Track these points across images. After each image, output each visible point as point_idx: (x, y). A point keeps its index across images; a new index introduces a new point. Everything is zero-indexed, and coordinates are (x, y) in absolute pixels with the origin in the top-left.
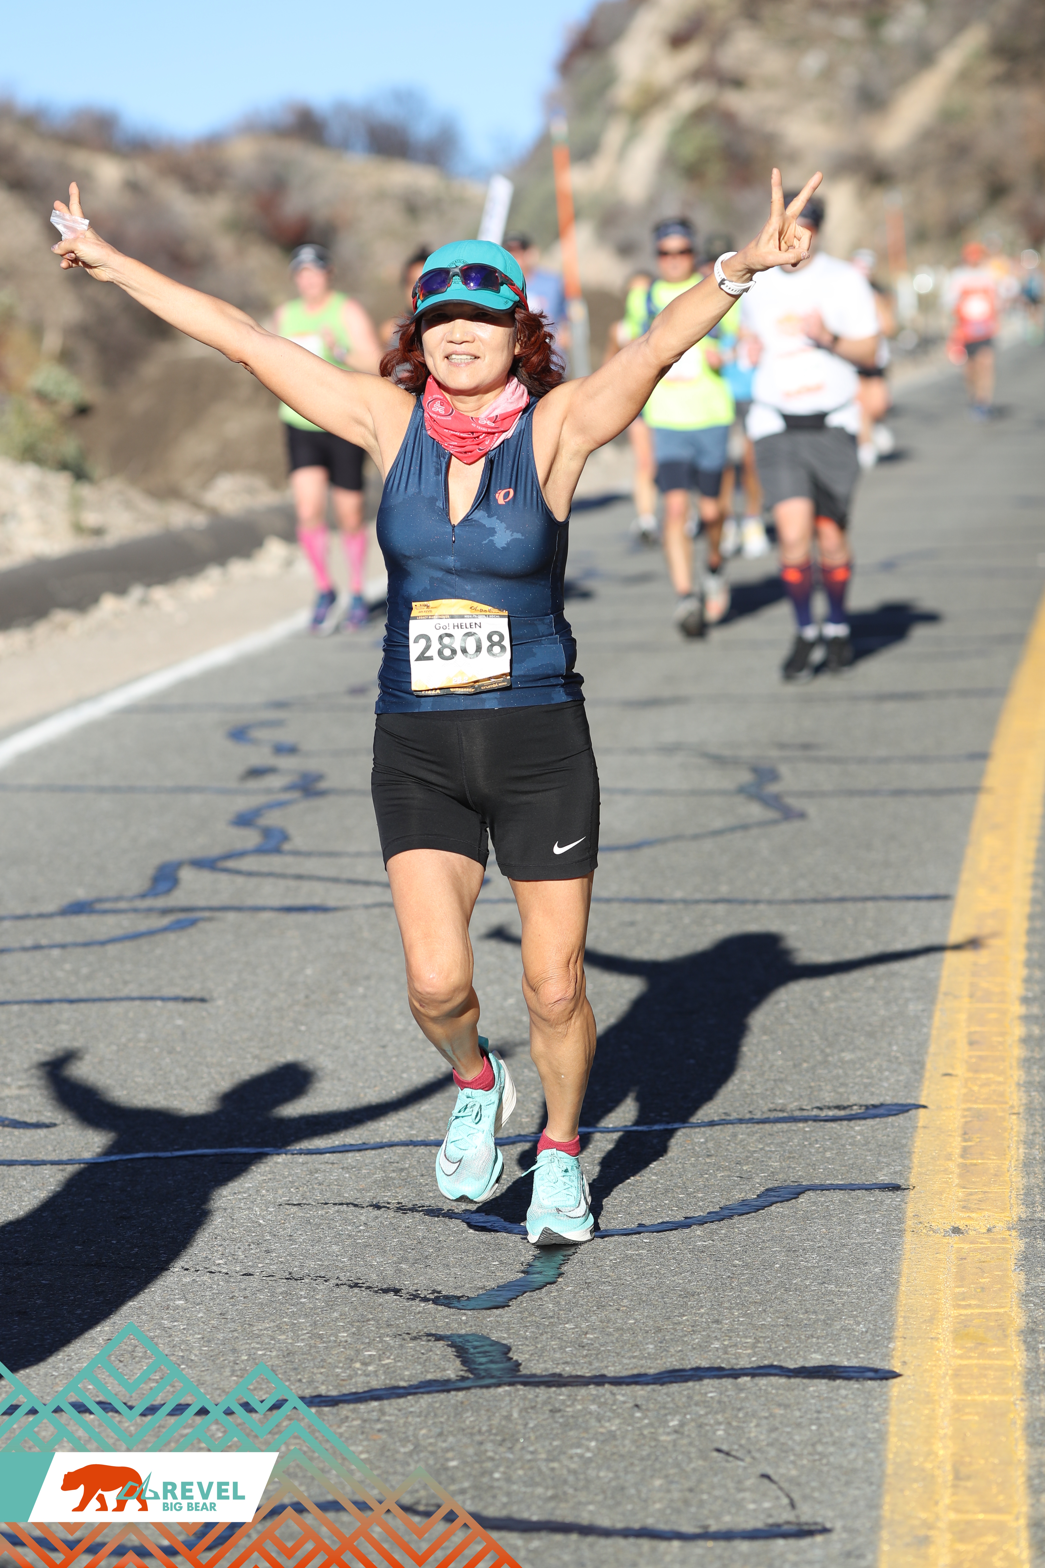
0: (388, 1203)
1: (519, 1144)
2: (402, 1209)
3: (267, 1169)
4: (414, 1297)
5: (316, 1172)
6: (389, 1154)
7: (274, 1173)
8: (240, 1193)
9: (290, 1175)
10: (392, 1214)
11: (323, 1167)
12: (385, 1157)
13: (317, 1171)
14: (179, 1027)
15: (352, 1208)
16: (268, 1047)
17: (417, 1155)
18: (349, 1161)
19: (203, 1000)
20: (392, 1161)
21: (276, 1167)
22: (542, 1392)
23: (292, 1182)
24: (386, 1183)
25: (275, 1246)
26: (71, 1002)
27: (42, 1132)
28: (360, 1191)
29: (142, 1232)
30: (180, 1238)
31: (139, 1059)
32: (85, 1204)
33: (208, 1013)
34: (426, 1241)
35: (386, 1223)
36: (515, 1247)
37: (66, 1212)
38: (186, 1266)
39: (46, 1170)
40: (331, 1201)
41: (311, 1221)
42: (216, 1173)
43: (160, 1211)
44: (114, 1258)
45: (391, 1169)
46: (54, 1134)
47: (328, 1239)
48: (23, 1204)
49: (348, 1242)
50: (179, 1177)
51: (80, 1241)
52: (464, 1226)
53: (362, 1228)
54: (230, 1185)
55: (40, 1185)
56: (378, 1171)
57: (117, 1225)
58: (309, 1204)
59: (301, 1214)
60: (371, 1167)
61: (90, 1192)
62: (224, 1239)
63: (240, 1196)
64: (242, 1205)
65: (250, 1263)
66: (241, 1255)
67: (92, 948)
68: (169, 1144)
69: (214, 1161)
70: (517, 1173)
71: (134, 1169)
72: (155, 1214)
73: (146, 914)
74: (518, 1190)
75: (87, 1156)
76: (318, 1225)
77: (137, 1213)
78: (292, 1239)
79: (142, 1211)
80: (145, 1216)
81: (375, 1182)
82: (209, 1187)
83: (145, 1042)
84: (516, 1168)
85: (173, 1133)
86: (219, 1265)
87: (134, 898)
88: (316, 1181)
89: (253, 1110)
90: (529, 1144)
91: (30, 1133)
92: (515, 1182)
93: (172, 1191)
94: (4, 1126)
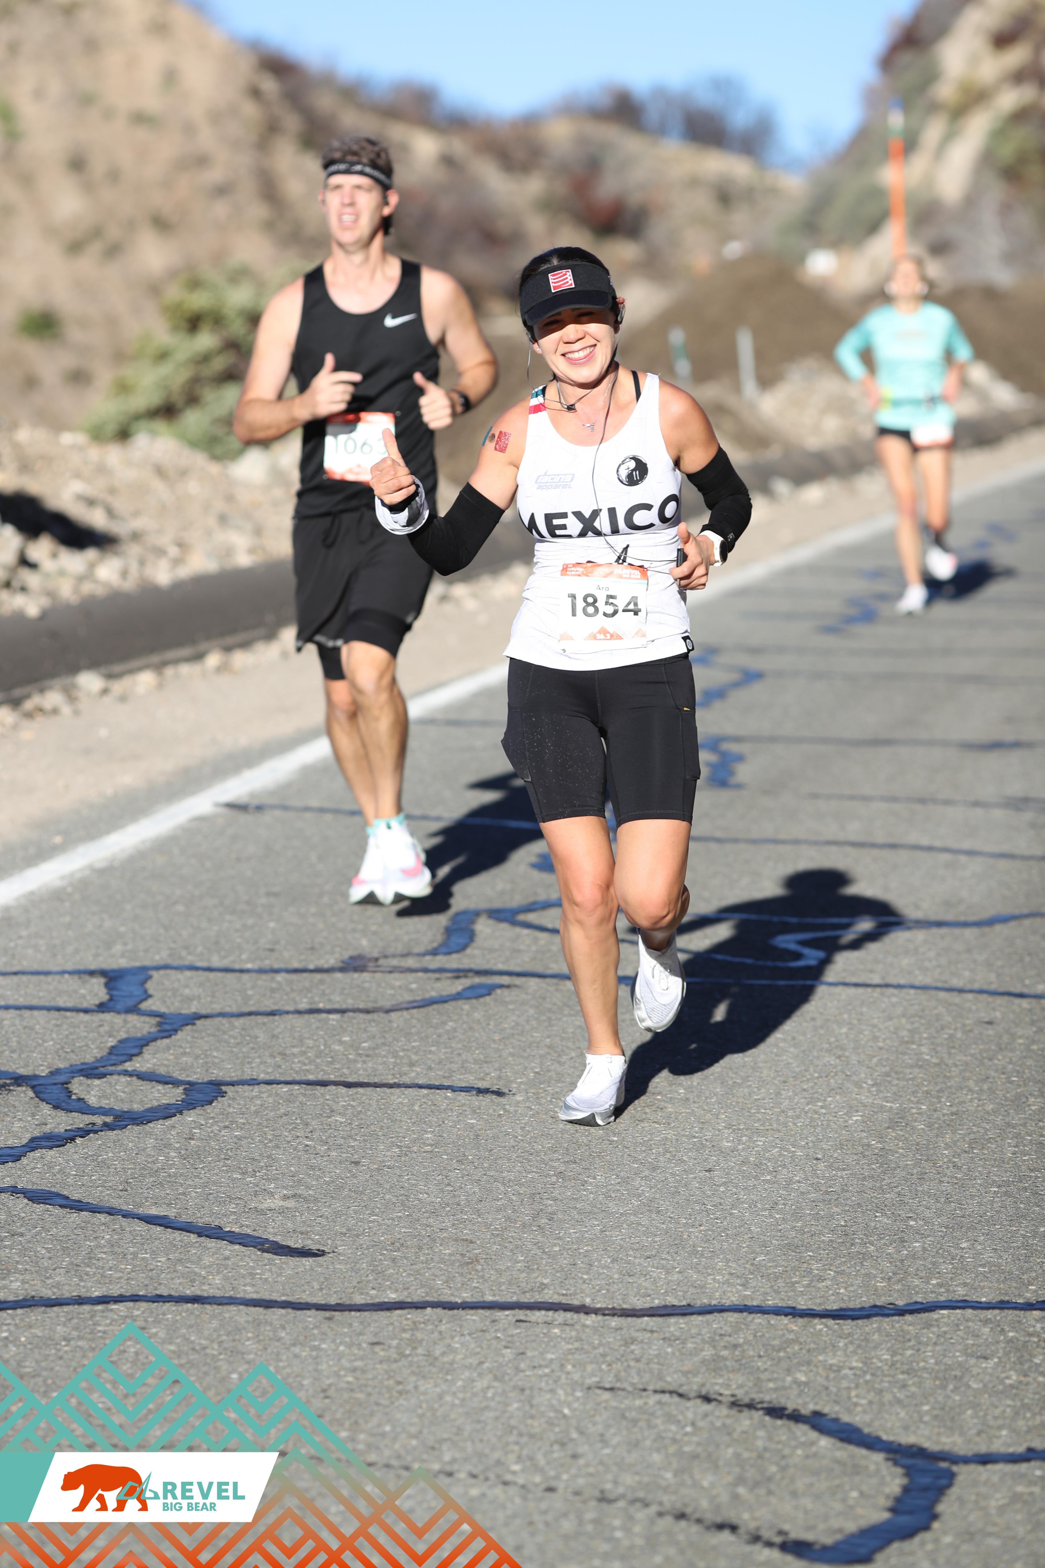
0: (721, 1395)
1: (875, 1319)
2: (735, 1404)
3: (574, 1333)
4: (756, 1538)
5: (632, 1343)
6: (719, 1322)
7: (581, 1340)
8: (540, 1366)
9: (601, 1344)
10: (724, 1411)
11: (640, 1336)
12: (715, 1326)
13: (633, 1341)
14: (472, 1126)
15: (676, 1399)
16: (575, 1162)
17: (752, 1327)
18: (672, 1329)
19: (499, 1094)
20: (723, 1332)
21: (584, 1332)
23: (604, 1355)
24: (715, 1365)
25: (583, 1449)
26: (349, 1085)
27: (308, 1262)
28: (685, 1373)
29: (421, 1417)
30: (468, 1428)
31: (425, 1168)
32: (354, 1370)
33: (505, 1110)
34: (767, 1455)
35: (718, 1424)
36: (878, 1471)
37: (331, 1381)
38: (475, 1472)
39: (311, 1317)
40: (651, 1387)
41: (627, 1414)
42: (512, 1336)
43: (444, 1387)
44: (387, 1452)
45: (722, 1344)
46: (321, 1266)
47: (648, 1443)
48: (281, 1364)
49: (672, 1450)
50: (468, 1338)
51: (347, 1424)
52: (813, 1435)
53: (689, 1429)
54: (529, 1354)
55: (302, 1338)
56: (707, 1346)
57: (392, 1403)
58: (623, 1390)
59: (614, 1404)
60: (698, 1340)
61: (361, 1353)
62: (521, 1435)
63: (540, 1372)
64: (543, 1384)
65: (552, 1473)
66: (541, 1460)
67: (375, 1016)
68: (457, 1290)
69: (510, 1318)
70: (874, 1360)
71: (414, 1323)
72: (438, 1390)
73: (437, 975)
74: (877, 1386)
75: (359, 1299)
76: (635, 1422)
77: (416, 1387)
78: (603, 1440)
79: (424, 1385)
80: (425, 1393)
81: (703, 1361)
82: (503, 1356)
83: (432, 1145)
84: (873, 1354)
85: (461, 1275)
86: (514, 1473)
87: (424, 954)
88: (633, 1356)
89: (557, 1249)
90: (887, 1319)
91: (293, 1261)
92: (873, 1375)
93: (459, 1357)
94: (264, 1251)
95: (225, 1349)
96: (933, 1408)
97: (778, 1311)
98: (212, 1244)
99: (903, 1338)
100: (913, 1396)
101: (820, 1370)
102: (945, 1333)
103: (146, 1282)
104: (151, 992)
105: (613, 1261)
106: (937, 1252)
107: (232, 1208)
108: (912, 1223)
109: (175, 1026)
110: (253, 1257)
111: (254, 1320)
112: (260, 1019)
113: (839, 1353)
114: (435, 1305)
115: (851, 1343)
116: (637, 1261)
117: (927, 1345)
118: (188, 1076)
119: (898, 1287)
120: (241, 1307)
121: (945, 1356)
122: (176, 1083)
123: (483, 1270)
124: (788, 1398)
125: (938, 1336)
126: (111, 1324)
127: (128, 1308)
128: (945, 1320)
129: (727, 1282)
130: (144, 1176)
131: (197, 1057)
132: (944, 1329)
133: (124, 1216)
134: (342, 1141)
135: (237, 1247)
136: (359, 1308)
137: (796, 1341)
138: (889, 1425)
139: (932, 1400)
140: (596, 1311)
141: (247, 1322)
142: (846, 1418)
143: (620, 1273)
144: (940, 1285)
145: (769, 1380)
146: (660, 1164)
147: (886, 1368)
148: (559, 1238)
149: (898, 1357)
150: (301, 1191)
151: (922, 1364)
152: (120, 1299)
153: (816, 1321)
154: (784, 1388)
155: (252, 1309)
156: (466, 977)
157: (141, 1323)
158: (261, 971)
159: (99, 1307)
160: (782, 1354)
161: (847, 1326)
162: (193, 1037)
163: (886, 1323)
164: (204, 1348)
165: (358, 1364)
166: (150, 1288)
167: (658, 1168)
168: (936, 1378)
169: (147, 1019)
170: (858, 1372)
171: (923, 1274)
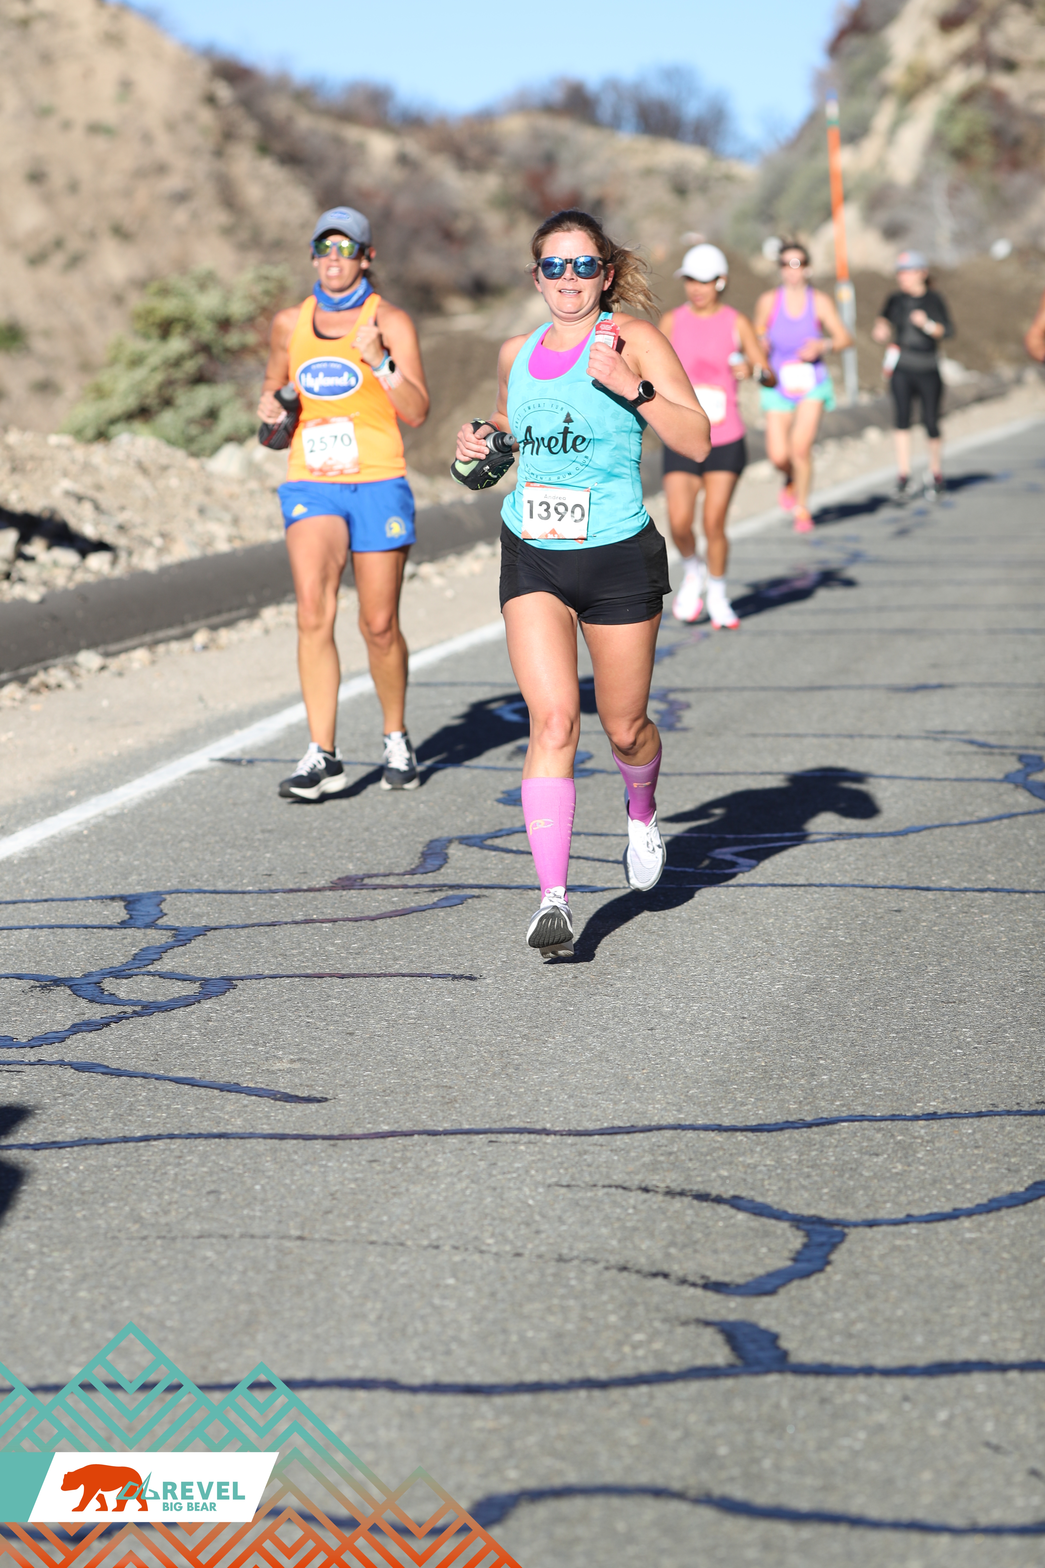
0: (657, 1187)
1: (787, 1131)
2: (670, 1193)
3: (537, 1149)
4: (683, 1281)
5: (585, 1154)
6: (657, 1137)
7: (543, 1153)
8: (509, 1172)
9: (559, 1156)
10: (660, 1198)
11: (591, 1148)
12: (653, 1140)
13: (586, 1152)
14: (449, 1003)
15: (620, 1191)
16: (537, 1027)
17: (685, 1140)
18: (618, 1143)
19: (471, 978)
20: (661, 1144)
21: (545, 1147)
22: (811, 1382)
23: (562, 1163)
24: (654, 1167)
25: (545, 1227)
26: (342, 977)
27: (313, 1107)
28: (628, 1173)
29: (412, 1209)
30: (450, 1216)
31: (409, 1035)
32: (356, 1180)
33: (477, 991)
34: (694, 1226)
35: (655, 1207)
36: (784, 1234)
37: (337, 1188)
38: (457, 1244)
39: (318, 1145)
40: (600, 1183)
41: (581, 1202)
42: (486, 1152)
43: (430, 1189)
44: (385, 1235)
45: (660, 1152)
46: (325, 1109)
47: (597, 1221)
48: (295, 1178)
49: (616, 1225)
50: (449, 1155)
51: (352, 1216)
52: (732, 1212)
53: (631, 1211)
54: (500, 1164)
55: (311, 1159)
56: (646, 1154)
57: (388, 1201)
58: (578, 1186)
59: (570, 1195)
60: (640, 1150)
61: (361, 1168)
62: (494, 1219)
63: (509, 1176)
64: (511, 1185)
65: (519, 1244)
66: (510, 1235)
67: (363, 923)
68: (439, 1122)
69: (484, 1140)
70: (785, 1160)
71: (404, 1146)
72: (425, 1191)
73: (416, 890)
74: (786, 1177)
75: (358, 1131)
76: (587, 1208)
77: (407, 1190)
78: (561, 1220)
79: (412, 1189)
80: (415, 1193)
81: (644, 1165)
82: (478, 1166)
83: (415, 1019)
84: (784, 1155)
85: (443, 1111)
86: (489, 1245)
87: (404, 874)
88: (585, 1163)
89: (522, 1090)
90: (797, 1131)
91: (301, 1107)
92: (783, 1169)
93: (441, 1168)
94: (276, 1100)
95: (249, 1169)
96: (831, 1190)
97: (706, 1128)
98: (232, 1096)
99: (810, 1143)
100: (816, 1183)
101: (740, 1168)
102: (845, 1139)
103: (179, 1125)
104: (165, 911)
105: (570, 1097)
106: (842, 1082)
107: (248, 1070)
108: (822, 1062)
109: (188, 937)
110: (268, 1104)
111: (271, 1149)
112: (262, 929)
113: (756, 1155)
114: (420, 1133)
115: (767, 1148)
116: (589, 1096)
117: (829, 1147)
118: (202, 974)
119: (808, 1107)
120: (260, 1140)
121: (843, 1155)
122: (193, 980)
123: (460, 1107)
124: (713, 1187)
125: (839, 1141)
126: (152, 1155)
127: (166, 1144)
128: (846, 1130)
129: (665, 1109)
130: (172, 1050)
131: (210, 960)
132: (844, 1136)
133: (156, 1079)
134: (338, 1018)
135: (253, 1098)
136: (358, 1138)
137: (721, 1148)
138: (794, 1203)
139: (830, 1185)
140: (555, 1133)
141: (266, 1150)
142: (759, 1199)
143: (575, 1105)
144: (843, 1105)
145: (698, 1176)
146: (609, 1026)
147: (794, 1165)
148: (524, 1082)
149: (805, 1157)
150: (305, 1055)
151: (824, 1161)
152: (159, 1137)
153: (738, 1134)
154: (710, 1181)
155: (269, 1141)
156: (440, 890)
157: (177, 1153)
158: (260, 892)
159: (142, 1144)
160: (709, 1158)
161: (764, 1136)
162: (205, 944)
163: (796, 1134)
164: (231, 1169)
165: (359, 1175)
166: (183, 1129)
167: (608, 1029)
168: (835, 1170)
169: (164, 932)
170: (771, 1168)
171: (829, 1098)
